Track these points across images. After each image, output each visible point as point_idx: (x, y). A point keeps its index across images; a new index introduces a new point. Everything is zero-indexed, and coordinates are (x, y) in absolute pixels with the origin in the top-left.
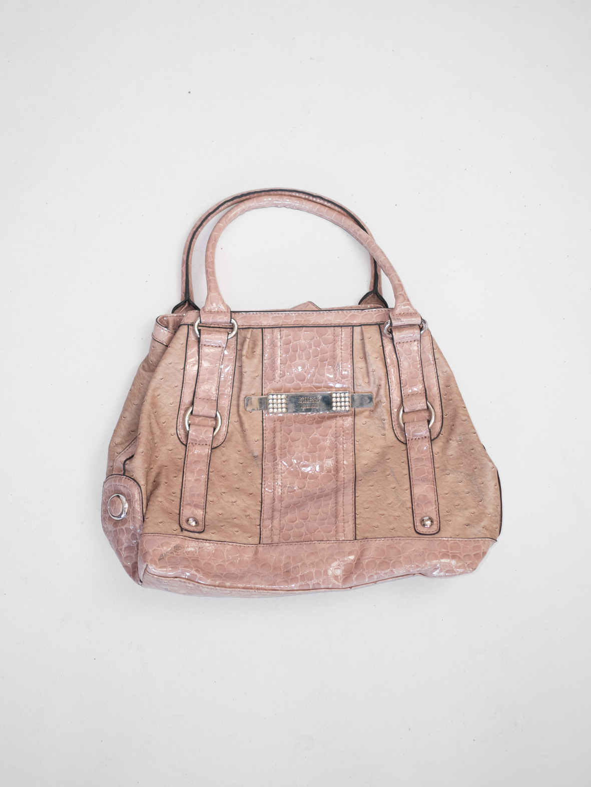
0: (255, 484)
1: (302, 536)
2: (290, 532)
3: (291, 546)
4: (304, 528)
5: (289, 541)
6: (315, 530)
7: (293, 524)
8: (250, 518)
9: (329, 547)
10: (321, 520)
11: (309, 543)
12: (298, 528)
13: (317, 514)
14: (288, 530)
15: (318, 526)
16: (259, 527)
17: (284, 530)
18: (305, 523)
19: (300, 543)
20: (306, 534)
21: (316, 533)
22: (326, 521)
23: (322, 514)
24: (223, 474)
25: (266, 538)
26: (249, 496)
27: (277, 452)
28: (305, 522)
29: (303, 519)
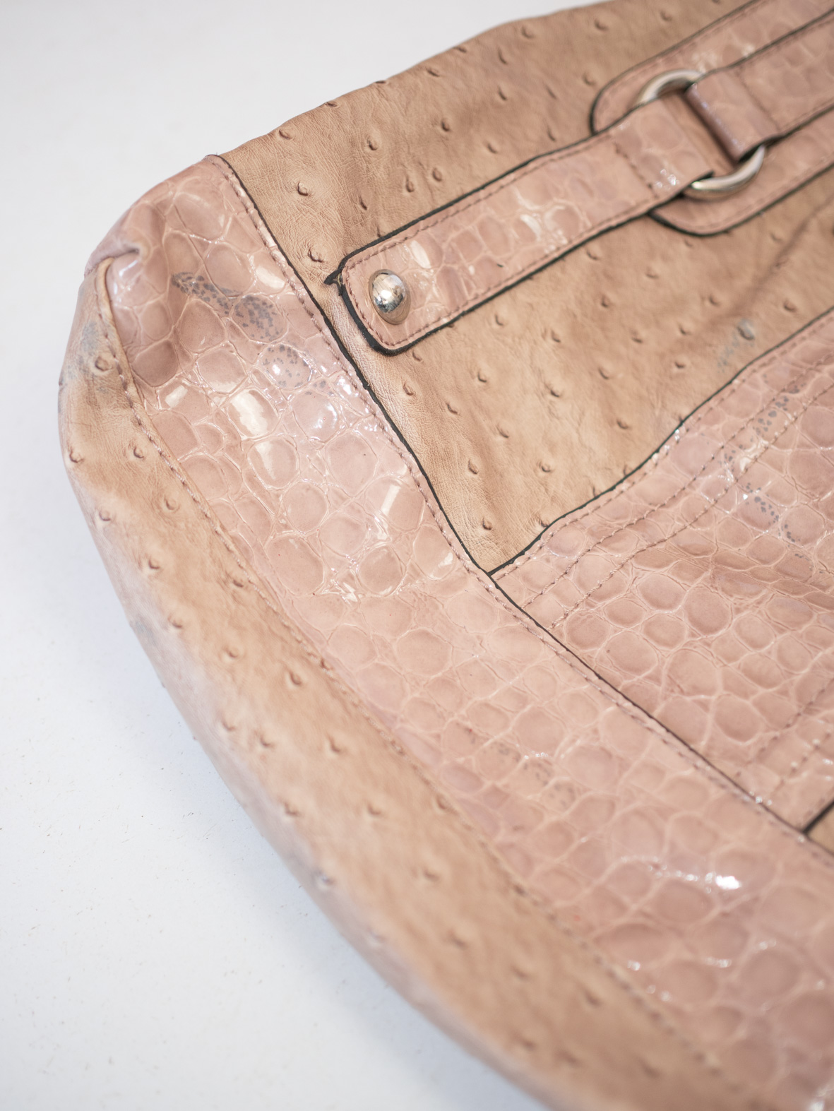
0: (664, 407)
1: (638, 671)
2: (612, 625)
3: (570, 672)
4: (668, 654)
5: (579, 652)
6: (696, 690)
7: (649, 613)
8: (544, 484)
9: (682, 780)
10: (748, 672)
11: (636, 711)
12: (648, 632)
13: (755, 645)
14: (615, 617)
15: (719, 683)
16: (540, 529)
17: (600, 604)
18: (687, 639)
19: (607, 688)
20: (655, 678)
21: (688, 699)
22: (761, 691)
23: (774, 657)
24: (612, 296)
25: (526, 578)
26: (611, 424)
27: (818, 375)
28: (693, 635)
29: (695, 622)
